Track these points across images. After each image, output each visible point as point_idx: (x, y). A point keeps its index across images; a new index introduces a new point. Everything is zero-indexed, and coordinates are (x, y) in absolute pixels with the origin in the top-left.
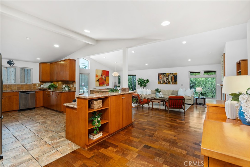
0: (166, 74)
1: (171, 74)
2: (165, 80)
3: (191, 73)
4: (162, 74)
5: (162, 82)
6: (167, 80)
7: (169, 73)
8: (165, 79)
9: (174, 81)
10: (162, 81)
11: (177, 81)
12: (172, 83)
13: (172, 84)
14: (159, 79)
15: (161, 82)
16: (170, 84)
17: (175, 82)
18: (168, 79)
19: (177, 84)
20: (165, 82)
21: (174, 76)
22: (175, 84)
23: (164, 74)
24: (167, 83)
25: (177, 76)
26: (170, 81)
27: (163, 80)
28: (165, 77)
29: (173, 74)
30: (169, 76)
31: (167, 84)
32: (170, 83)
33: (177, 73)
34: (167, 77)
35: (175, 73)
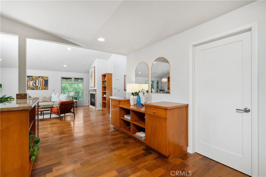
0: (32, 76)
1: (39, 77)
2: (31, 85)
3: (63, 78)
6: (34, 85)
7: (37, 77)
8: (31, 83)
9: (44, 85)
11: (48, 86)
12: (41, 88)
13: (41, 89)
16: (38, 90)
17: (46, 87)
18: (35, 83)
19: (47, 89)
20: (31, 87)
21: (44, 80)
22: (45, 89)
24: (35, 88)
25: (47, 80)
26: (38, 86)
28: (31, 81)
29: (43, 78)
30: (37, 80)
31: (33, 89)
32: (39, 88)
33: (47, 77)
34: (35, 81)
35: (45, 77)
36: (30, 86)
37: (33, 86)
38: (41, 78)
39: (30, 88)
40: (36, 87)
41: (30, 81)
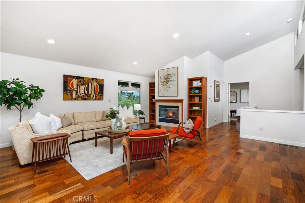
0: (83, 78)
1: (93, 79)
2: (82, 92)
4: (74, 77)
5: (74, 96)
6: (86, 92)
7: (90, 79)
8: (82, 88)
9: (99, 93)
10: (74, 92)
11: (103, 94)
12: (94, 98)
13: (95, 100)
14: (68, 88)
15: (71, 95)
16: (91, 100)
17: (101, 95)
18: (88, 89)
19: (103, 100)
20: (82, 95)
21: (99, 84)
22: (99, 99)
23: (78, 78)
24: (86, 98)
25: (103, 85)
26: (91, 94)
27: (77, 91)
28: (82, 85)
29: (97, 81)
30: (90, 84)
32: (92, 97)
33: (103, 80)
34: (87, 86)
35: (100, 79)
36: (80, 94)
37: (84, 94)
38: (95, 81)
39: (81, 97)
40: (88, 95)
41: (80, 86)
